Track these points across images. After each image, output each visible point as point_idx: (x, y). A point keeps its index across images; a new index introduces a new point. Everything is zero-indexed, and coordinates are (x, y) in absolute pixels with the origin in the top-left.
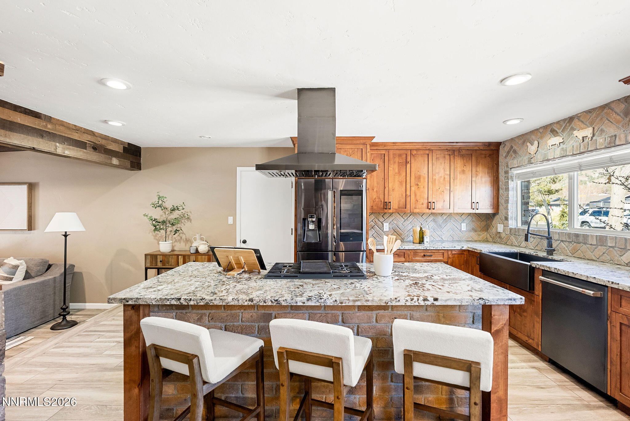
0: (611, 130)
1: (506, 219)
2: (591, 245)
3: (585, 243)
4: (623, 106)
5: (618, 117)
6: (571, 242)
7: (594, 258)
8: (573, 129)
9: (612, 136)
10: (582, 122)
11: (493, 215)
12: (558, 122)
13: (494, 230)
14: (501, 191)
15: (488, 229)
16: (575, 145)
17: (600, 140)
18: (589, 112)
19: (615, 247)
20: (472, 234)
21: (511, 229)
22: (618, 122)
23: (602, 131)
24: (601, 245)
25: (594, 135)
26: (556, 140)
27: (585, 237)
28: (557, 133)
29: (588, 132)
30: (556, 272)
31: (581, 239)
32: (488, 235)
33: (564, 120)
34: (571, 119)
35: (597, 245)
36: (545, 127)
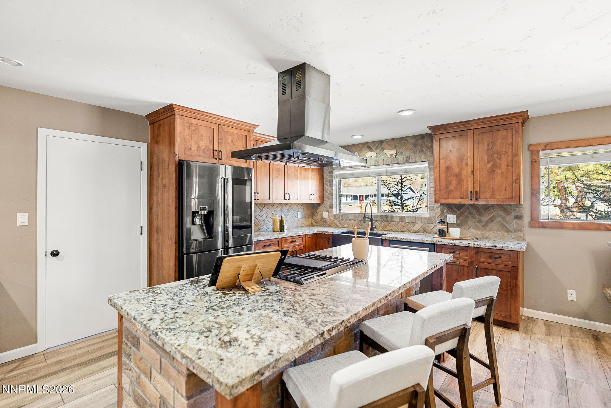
0: (407, 153)
1: (331, 207)
2: (396, 222)
3: (392, 221)
4: (413, 141)
5: (411, 146)
6: (382, 221)
7: (398, 230)
8: (383, 149)
9: (407, 157)
10: (389, 145)
11: (319, 205)
12: (373, 142)
13: (319, 217)
14: (325, 186)
15: (312, 216)
16: (385, 159)
17: (401, 158)
18: (394, 140)
19: (410, 222)
20: (304, 220)
21: (335, 215)
22: (411, 149)
23: (402, 153)
24: (402, 222)
25: (397, 155)
26: (372, 154)
27: (392, 217)
28: (372, 149)
29: (394, 152)
30: (401, 240)
31: (389, 219)
32: (313, 221)
33: (377, 142)
34: (382, 142)
35: (399, 222)
36: (364, 144)
